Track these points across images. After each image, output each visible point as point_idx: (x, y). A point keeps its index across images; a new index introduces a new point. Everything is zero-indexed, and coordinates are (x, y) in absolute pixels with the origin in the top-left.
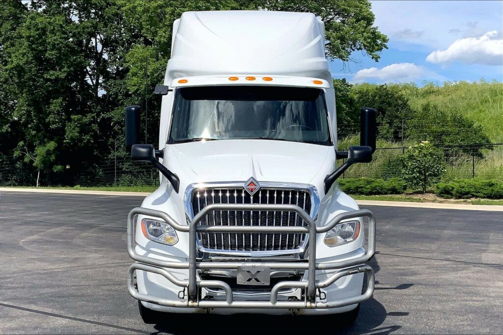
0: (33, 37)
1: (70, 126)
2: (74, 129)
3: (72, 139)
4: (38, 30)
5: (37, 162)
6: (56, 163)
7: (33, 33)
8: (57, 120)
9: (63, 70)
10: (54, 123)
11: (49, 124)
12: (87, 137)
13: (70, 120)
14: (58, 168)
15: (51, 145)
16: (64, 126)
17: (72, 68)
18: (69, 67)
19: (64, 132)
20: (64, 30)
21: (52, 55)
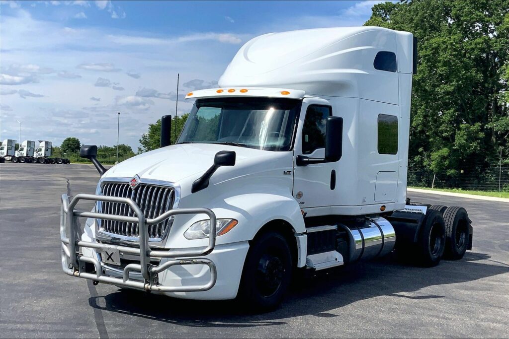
0: (429, 55)
1: (459, 134)
2: (462, 136)
3: (460, 146)
4: (433, 49)
5: (433, 166)
6: (449, 167)
7: (428, 52)
8: (448, 129)
9: (451, 84)
10: (446, 131)
11: (442, 132)
12: (474, 144)
13: (460, 129)
14: (451, 172)
15: (445, 151)
16: (455, 134)
17: (460, 82)
18: (457, 81)
19: (454, 140)
20: (454, 47)
21: (443, 71)
